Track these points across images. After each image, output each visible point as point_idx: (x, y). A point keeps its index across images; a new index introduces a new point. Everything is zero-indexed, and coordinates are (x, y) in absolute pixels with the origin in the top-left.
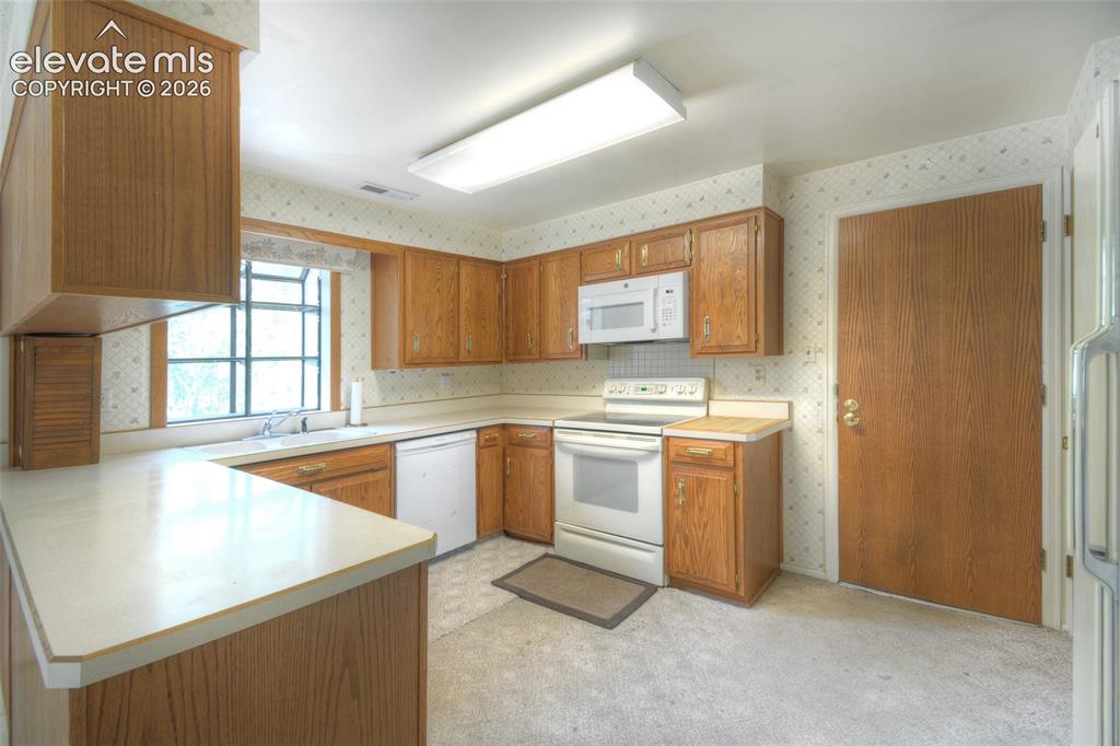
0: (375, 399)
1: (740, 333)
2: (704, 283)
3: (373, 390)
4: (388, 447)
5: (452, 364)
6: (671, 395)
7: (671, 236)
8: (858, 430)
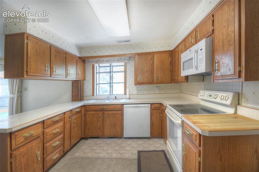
0: (135, 92)
3: (135, 90)
4: (121, 105)
5: (151, 84)
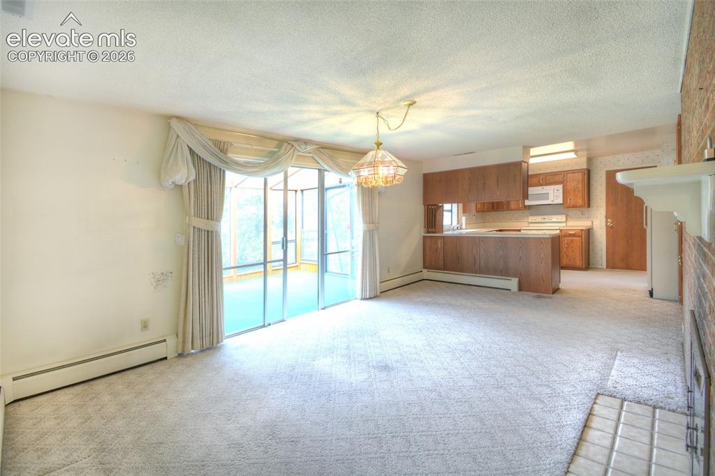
1: (580, 202)
2: (568, 188)
6: (554, 220)
7: (557, 175)
8: (612, 227)
